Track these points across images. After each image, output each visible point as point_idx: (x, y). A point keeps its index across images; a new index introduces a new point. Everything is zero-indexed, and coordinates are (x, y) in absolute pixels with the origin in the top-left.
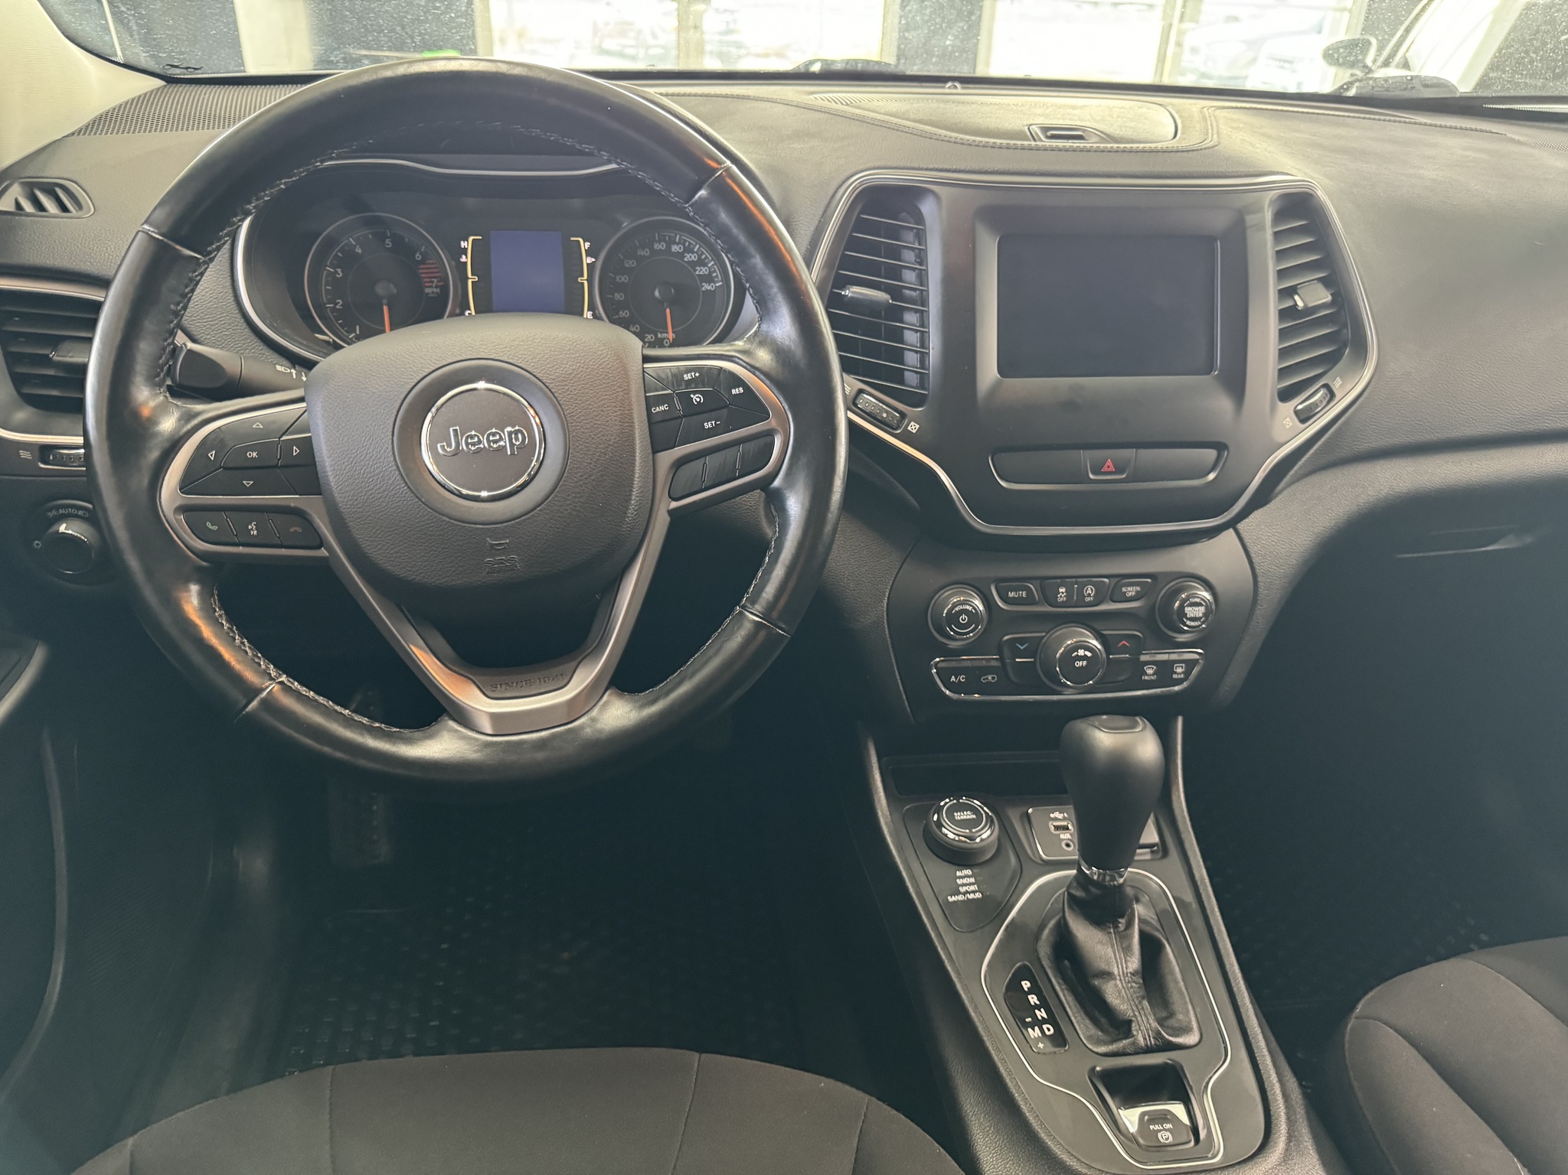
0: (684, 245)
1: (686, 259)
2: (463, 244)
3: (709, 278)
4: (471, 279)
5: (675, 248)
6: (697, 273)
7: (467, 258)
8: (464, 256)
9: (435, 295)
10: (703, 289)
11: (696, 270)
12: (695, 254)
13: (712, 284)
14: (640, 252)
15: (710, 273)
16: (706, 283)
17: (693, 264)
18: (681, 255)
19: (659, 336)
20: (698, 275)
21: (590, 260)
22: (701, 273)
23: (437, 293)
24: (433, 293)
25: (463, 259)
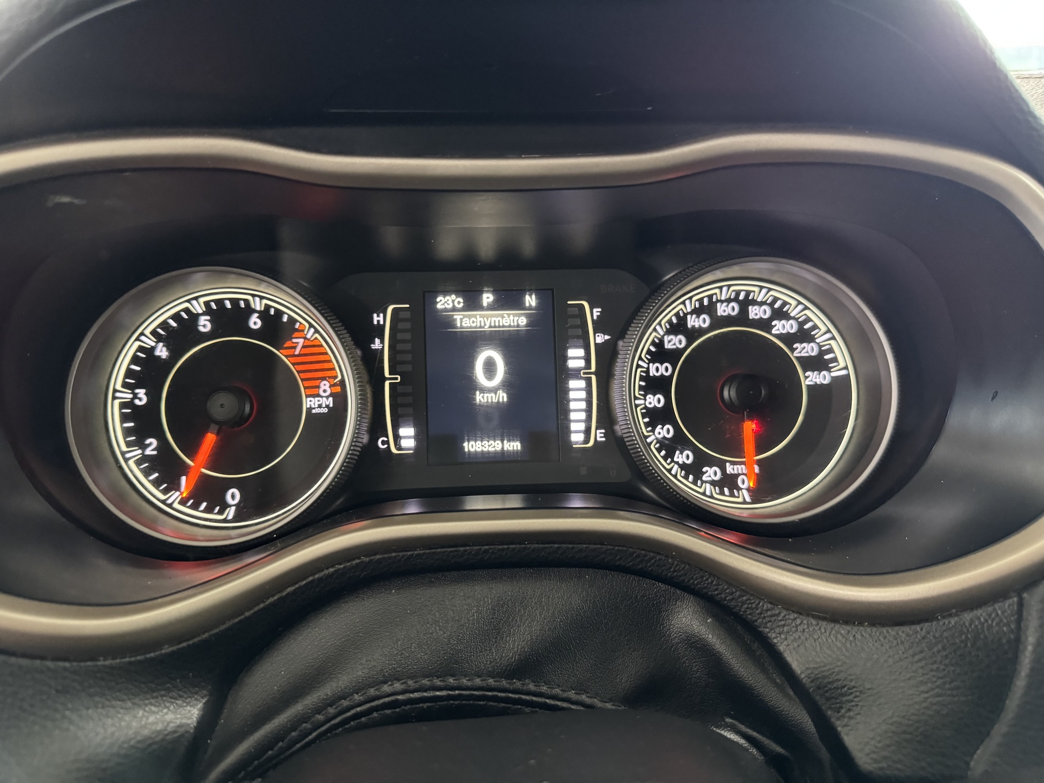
0: (771, 305)
1: (774, 331)
2: (377, 319)
3: (818, 363)
4: (390, 379)
5: (755, 312)
6: (796, 354)
7: (382, 342)
8: (377, 341)
9: (326, 410)
10: (808, 382)
11: (793, 350)
12: (791, 322)
13: (824, 373)
14: (693, 322)
15: (822, 353)
16: (813, 371)
17: (789, 339)
18: (766, 325)
19: (729, 469)
20: (797, 358)
21: (601, 338)
22: (803, 354)
23: (327, 406)
24: (320, 406)
25: (377, 345)
